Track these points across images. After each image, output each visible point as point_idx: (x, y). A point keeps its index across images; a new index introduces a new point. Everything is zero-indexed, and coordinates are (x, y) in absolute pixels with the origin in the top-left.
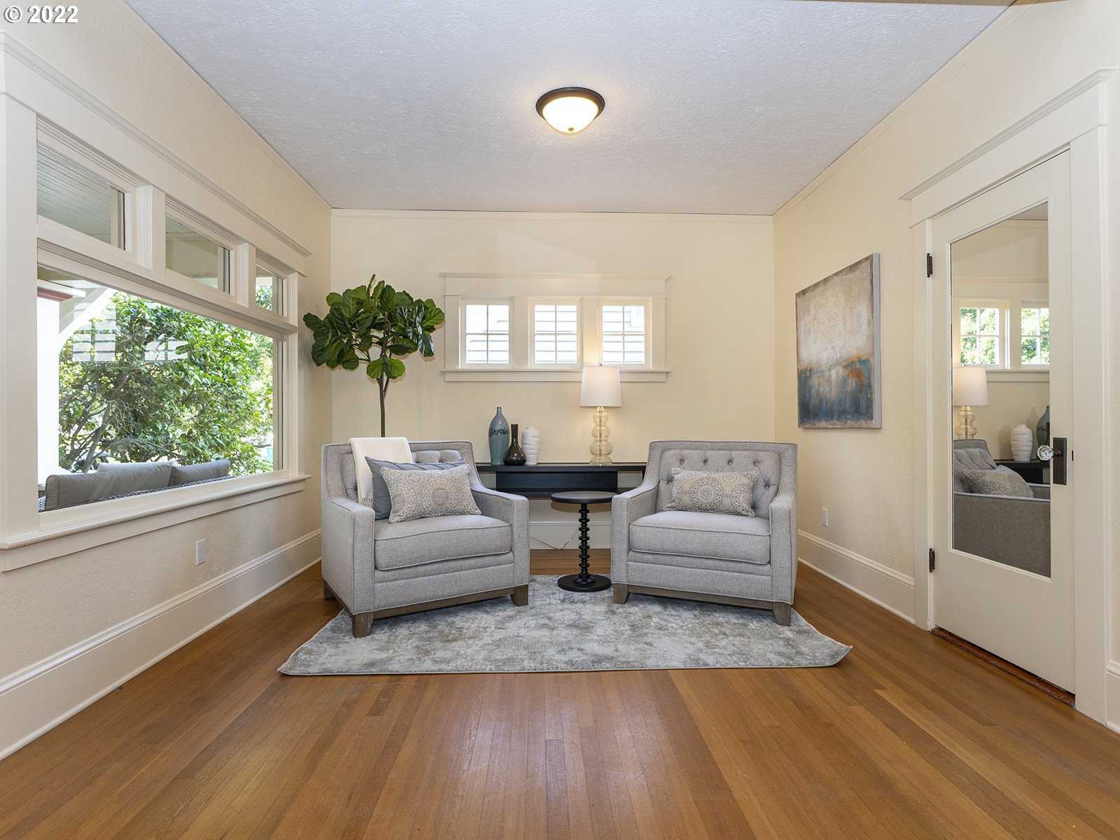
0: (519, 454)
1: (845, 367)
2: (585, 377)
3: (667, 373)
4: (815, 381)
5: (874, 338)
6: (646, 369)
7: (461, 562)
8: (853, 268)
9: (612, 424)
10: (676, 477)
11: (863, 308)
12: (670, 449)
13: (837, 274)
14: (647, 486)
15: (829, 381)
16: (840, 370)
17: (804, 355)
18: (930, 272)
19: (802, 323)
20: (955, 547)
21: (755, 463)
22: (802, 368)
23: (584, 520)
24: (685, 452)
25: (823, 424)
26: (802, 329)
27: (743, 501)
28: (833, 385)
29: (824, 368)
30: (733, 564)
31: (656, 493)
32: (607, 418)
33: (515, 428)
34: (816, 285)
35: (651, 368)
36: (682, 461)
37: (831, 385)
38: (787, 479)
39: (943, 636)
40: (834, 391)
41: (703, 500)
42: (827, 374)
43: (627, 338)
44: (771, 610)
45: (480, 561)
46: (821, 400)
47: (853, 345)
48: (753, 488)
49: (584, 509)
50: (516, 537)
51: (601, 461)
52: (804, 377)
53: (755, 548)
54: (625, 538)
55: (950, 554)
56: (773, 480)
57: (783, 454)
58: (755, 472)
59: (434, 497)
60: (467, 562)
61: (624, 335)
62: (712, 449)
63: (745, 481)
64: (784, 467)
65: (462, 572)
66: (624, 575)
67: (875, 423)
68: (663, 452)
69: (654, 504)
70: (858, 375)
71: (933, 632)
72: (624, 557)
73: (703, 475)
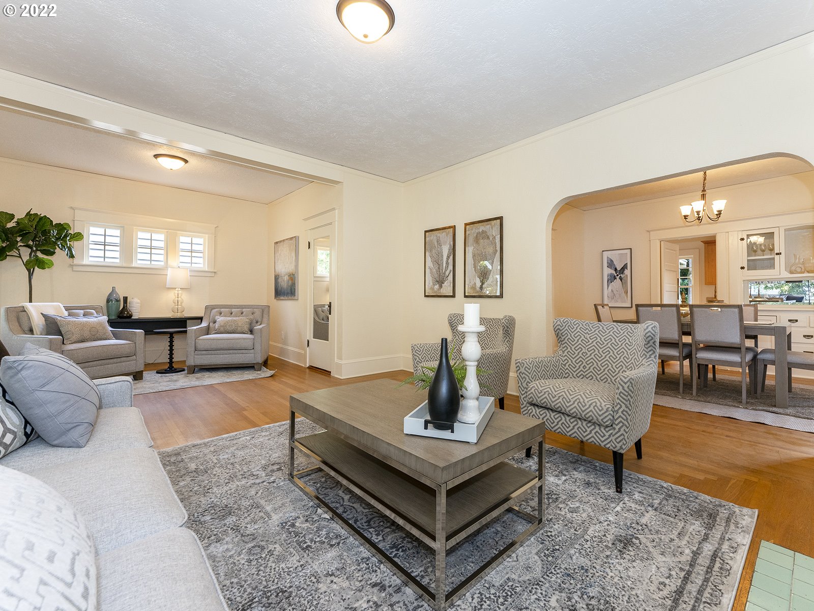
0: (128, 313)
1: (289, 276)
2: (170, 272)
3: (215, 272)
4: (280, 280)
5: (297, 266)
6: (204, 269)
7: (109, 361)
8: (291, 238)
9: (185, 297)
10: (217, 320)
11: (293, 254)
12: (215, 309)
13: (287, 239)
14: (204, 324)
15: (284, 281)
16: (287, 276)
17: (276, 268)
18: (309, 248)
19: (276, 255)
20: (314, 338)
21: (252, 314)
22: (276, 274)
23: (171, 342)
24: (222, 310)
25: (282, 298)
26: (276, 258)
27: (246, 328)
28: (285, 282)
29: (283, 275)
30: (239, 351)
31: (208, 327)
32: (182, 294)
33: (125, 299)
34: (281, 241)
35: (207, 270)
36: (221, 313)
37: (284, 283)
38: (265, 320)
39: (312, 368)
40: (285, 285)
41: (230, 329)
42: (283, 278)
43: (194, 254)
44: (254, 367)
45: (119, 360)
46: (282, 288)
47: (290, 268)
48: (250, 324)
49: (171, 335)
50: (137, 348)
51: (178, 315)
52: (277, 278)
53: (249, 344)
54: (194, 345)
55: (312, 340)
56: (260, 320)
57: (265, 310)
58: (252, 317)
59: (90, 331)
60: (112, 361)
61: (192, 252)
62: (235, 308)
63: (248, 320)
64: (264, 315)
65: (109, 366)
66: (192, 361)
67: (296, 298)
68: (211, 310)
69: (208, 331)
70: (292, 280)
71: (308, 368)
72: (193, 353)
73: (230, 318)
